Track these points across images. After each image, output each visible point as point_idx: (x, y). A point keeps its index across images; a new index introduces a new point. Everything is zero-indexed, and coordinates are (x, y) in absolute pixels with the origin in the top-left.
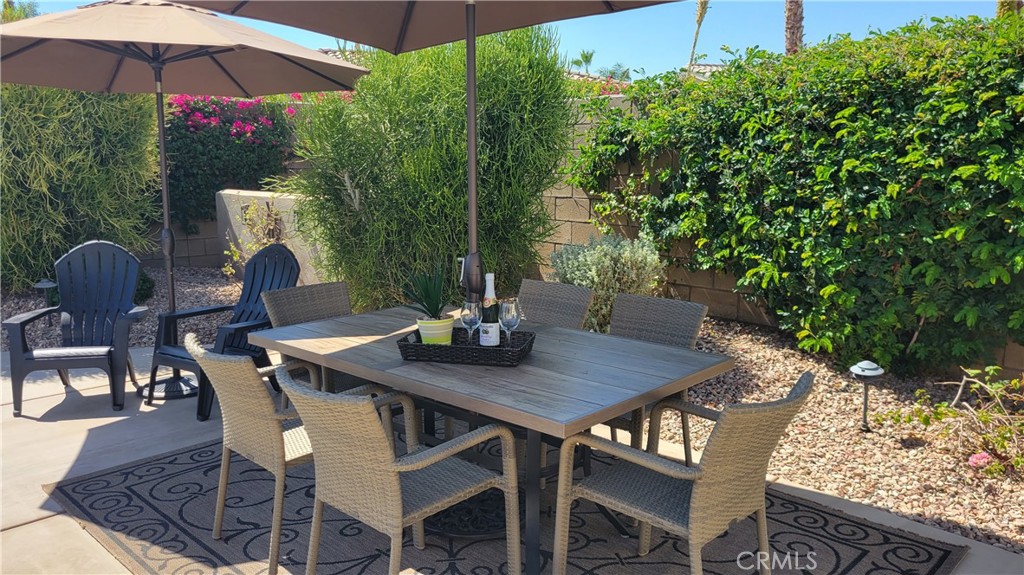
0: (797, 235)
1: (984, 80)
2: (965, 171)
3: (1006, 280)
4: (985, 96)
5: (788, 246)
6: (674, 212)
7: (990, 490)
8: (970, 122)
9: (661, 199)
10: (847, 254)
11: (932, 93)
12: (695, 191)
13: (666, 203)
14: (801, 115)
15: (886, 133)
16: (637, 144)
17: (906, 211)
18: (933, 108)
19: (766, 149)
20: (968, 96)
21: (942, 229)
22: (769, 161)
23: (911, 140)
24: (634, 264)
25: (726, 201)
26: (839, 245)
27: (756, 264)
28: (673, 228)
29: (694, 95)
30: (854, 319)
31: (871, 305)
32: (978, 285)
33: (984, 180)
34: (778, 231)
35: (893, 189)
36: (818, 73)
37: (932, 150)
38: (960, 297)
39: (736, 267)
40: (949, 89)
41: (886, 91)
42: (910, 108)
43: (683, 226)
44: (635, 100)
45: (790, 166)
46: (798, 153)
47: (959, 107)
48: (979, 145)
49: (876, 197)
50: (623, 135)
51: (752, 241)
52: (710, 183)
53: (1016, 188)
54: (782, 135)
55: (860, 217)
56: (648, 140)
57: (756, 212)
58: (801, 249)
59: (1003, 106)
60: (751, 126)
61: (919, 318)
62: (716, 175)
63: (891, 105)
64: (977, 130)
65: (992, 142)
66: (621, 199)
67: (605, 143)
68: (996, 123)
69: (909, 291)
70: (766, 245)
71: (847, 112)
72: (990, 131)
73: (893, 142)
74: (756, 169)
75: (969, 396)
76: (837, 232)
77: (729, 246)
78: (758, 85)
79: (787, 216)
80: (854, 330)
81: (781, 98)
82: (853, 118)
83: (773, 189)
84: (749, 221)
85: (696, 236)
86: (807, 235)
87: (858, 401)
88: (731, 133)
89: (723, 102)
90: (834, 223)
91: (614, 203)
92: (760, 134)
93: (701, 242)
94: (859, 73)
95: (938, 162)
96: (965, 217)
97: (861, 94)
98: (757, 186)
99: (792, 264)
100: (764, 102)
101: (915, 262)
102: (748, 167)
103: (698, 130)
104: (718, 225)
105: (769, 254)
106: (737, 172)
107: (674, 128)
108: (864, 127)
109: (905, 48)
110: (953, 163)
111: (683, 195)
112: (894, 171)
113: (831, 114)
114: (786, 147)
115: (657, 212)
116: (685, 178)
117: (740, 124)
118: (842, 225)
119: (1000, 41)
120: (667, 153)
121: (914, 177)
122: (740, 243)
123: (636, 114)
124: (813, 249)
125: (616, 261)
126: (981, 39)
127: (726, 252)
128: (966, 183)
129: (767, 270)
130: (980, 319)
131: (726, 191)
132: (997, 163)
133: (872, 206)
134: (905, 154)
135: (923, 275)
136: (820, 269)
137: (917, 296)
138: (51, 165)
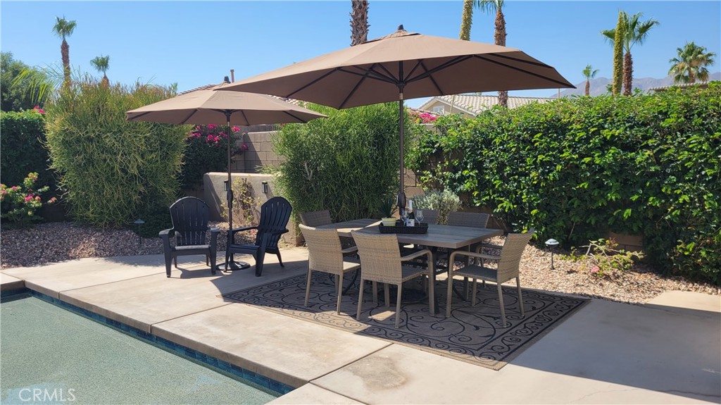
0: (520, 188)
1: (592, 123)
2: (587, 160)
3: (605, 204)
4: (592, 130)
5: (516, 193)
6: (462, 180)
7: (601, 285)
8: (587, 140)
9: (455, 174)
10: (541, 196)
11: (572, 129)
12: (472, 169)
13: (457, 176)
14: (519, 136)
15: (555, 144)
16: (442, 148)
17: (564, 176)
18: (573, 134)
19: (504, 150)
20: (586, 129)
21: (580, 184)
22: (506, 156)
23: (565, 147)
24: (449, 202)
25: (487, 174)
26: (538, 192)
27: (502, 202)
28: (462, 187)
29: (470, 125)
30: (546, 225)
31: (553, 218)
32: (595, 207)
33: (594, 164)
34: (511, 186)
35: (559, 167)
36: (526, 118)
37: (573, 151)
38: (589, 212)
39: (492, 204)
40: (579, 127)
41: (554, 127)
42: (564, 134)
43: (466, 186)
44: (439, 127)
45: (516, 158)
46: (519, 152)
47: (582, 134)
48: (591, 149)
49: (552, 171)
50: (434, 144)
51: (498, 192)
52: (478, 166)
53: (606, 167)
54: (511, 145)
55: (546, 179)
56: (448, 146)
57: (500, 179)
58: (522, 194)
59: (600, 134)
60: (497, 141)
61: (573, 223)
62: (482, 163)
63: (556, 133)
64: (590, 143)
65: (596, 148)
66: (434, 174)
67: (424, 147)
68: (597, 141)
69: (568, 211)
70: (506, 194)
71: (539, 135)
72: (595, 144)
73: (558, 148)
74: (500, 159)
75: (592, 252)
76: (537, 186)
77: (489, 194)
78: (499, 122)
79: (515, 180)
80: (546, 230)
81: (510, 129)
82: (541, 138)
83: (508, 168)
84: (498, 183)
85: (473, 191)
86: (524, 188)
87: (549, 259)
88: (488, 143)
89: (483, 130)
90: (535, 182)
91: (431, 176)
92: (501, 144)
93: (475, 193)
94: (543, 119)
95: (575, 156)
96: (587, 179)
97: (544, 128)
98: (501, 167)
99: (518, 201)
100: (503, 130)
101: (570, 198)
102: (497, 159)
103: (472, 141)
104: (483, 185)
105: (508, 197)
106: (491, 161)
107: (461, 141)
108: (546, 142)
109: (561, 109)
110: (581, 156)
111: (466, 172)
112: (558, 160)
113: (532, 136)
114: (513, 150)
115: (453, 180)
116: (466, 164)
117: (492, 139)
118: (539, 183)
119: (597, 108)
120: (458, 152)
121: (567, 162)
122: (494, 193)
123: (439, 133)
124: (527, 194)
125: (440, 201)
126: (590, 106)
127: (488, 197)
128: (588, 164)
129: (506, 204)
130: (597, 222)
131: (486, 169)
132: (598, 157)
133: (551, 175)
134: (563, 153)
135: (573, 204)
136: (531, 203)
137: (571, 213)
138: (140, 160)
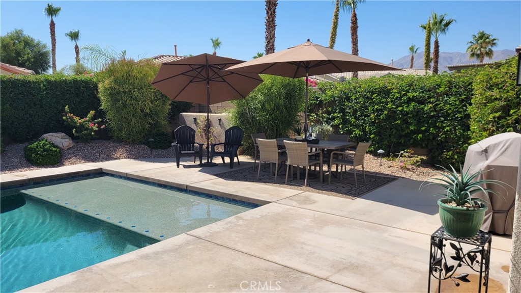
0: (365, 123)
1: (403, 89)
2: (400, 108)
3: (409, 132)
4: (403, 93)
5: (363, 126)
6: (333, 119)
7: (405, 172)
8: (400, 98)
9: (329, 115)
10: (376, 127)
11: (393, 92)
12: (339, 113)
13: (331, 116)
14: (365, 95)
15: (384, 100)
16: (322, 101)
17: (388, 117)
18: (393, 95)
19: (357, 103)
20: (400, 93)
21: (396, 121)
22: (358, 106)
23: (389, 102)
24: (327, 130)
25: (347, 115)
26: (374, 126)
27: (355, 131)
28: (333, 123)
29: (339, 88)
30: (378, 143)
31: (381, 139)
32: (404, 134)
33: (404, 111)
34: (360, 122)
35: (386, 112)
36: (369, 86)
37: (393, 104)
38: (400, 136)
39: (350, 132)
40: (396, 91)
41: (383, 91)
42: (389, 95)
43: (336, 122)
44: (320, 89)
45: (363, 107)
46: (365, 104)
47: (398, 95)
48: (402, 103)
49: (382, 114)
50: (317, 98)
51: (353, 125)
52: (342, 111)
53: (410, 112)
54: (361, 100)
55: (379, 119)
56: (326, 100)
57: (355, 118)
58: (366, 127)
59: (407, 95)
60: (353, 97)
61: (392, 142)
62: (345, 109)
63: (384, 94)
65: (405, 103)
66: (317, 115)
67: (312, 100)
68: (405, 99)
69: (390, 136)
70: (357, 126)
71: (375, 95)
72: (404, 100)
73: (385, 102)
74: (355, 108)
75: (401, 156)
76: (374, 122)
77: (348, 127)
78: (355, 88)
79: (362, 119)
80: (378, 146)
81: (360, 91)
82: (377, 96)
83: (359, 113)
84: (353, 120)
85: (339, 125)
86: (367, 123)
87: (379, 161)
88: (348, 99)
89: (346, 91)
90: (373, 120)
91: (315, 116)
92: (355, 99)
93: (341, 126)
94: (378, 86)
95: (394, 107)
96: (400, 119)
97: (378, 91)
98: (355, 111)
99: (364, 130)
100: (356, 92)
101: (391, 129)
102: (353, 107)
103: (339, 98)
104: (345, 122)
105: (358, 129)
106: (350, 108)
107: (333, 96)
108: (379, 98)
109: (387, 81)
110: (397, 107)
111: (336, 114)
112: (385, 108)
113: (372, 95)
114: (362, 102)
115: (328, 119)
116: (336, 110)
117: (351, 97)
118: (375, 121)
119: (406, 81)
120: (332, 103)
121: (390, 110)
122: (351, 126)
123: (321, 93)
124: (369, 127)
125: (322, 130)
126: (403, 81)
127: (347, 128)
128: (400, 111)
129: (357, 132)
130: (405, 142)
131: (347, 113)
132: (406, 107)
133: (381, 116)
134: (388, 105)
135: (393, 132)
136: (370, 131)
137: (392, 137)
